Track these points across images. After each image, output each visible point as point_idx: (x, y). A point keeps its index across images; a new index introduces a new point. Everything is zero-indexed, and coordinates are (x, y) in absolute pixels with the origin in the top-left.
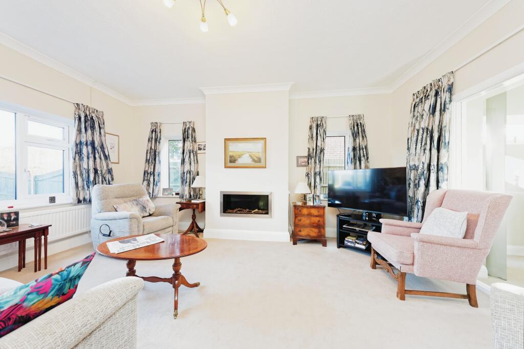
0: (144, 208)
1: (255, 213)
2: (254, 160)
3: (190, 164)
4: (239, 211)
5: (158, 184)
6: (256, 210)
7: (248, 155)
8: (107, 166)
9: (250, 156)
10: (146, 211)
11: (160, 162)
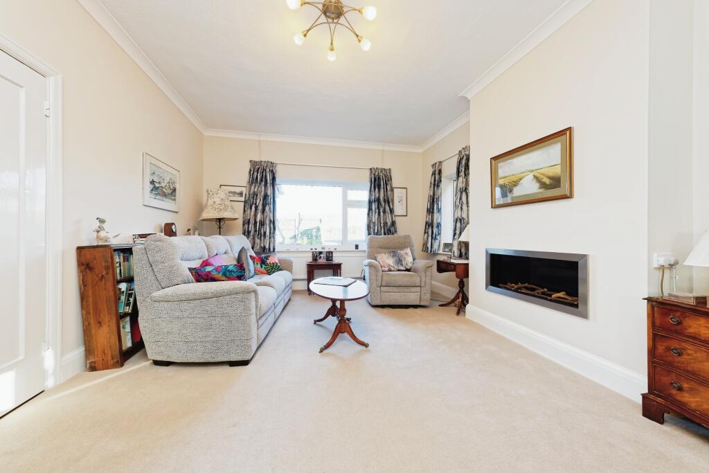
0: (400, 261)
1: (558, 301)
2: (544, 185)
3: (462, 208)
4: (525, 287)
5: (438, 237)
6: (561, 295)
7: (531, 176)
8: (392, 219)
9: (535, 177)
10: (402, 265)
11: (439, 210)
